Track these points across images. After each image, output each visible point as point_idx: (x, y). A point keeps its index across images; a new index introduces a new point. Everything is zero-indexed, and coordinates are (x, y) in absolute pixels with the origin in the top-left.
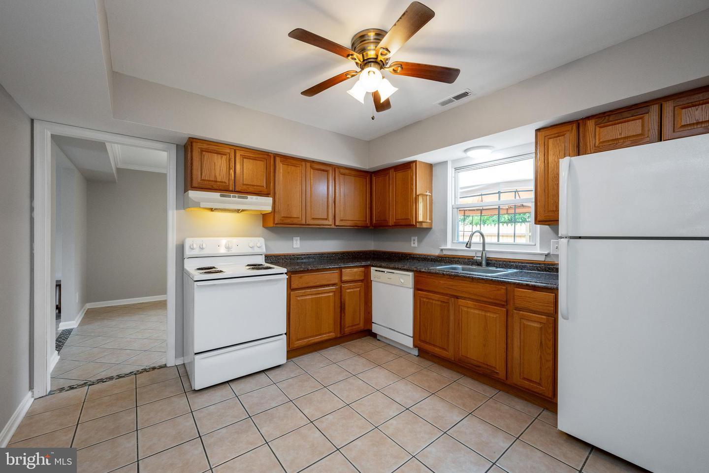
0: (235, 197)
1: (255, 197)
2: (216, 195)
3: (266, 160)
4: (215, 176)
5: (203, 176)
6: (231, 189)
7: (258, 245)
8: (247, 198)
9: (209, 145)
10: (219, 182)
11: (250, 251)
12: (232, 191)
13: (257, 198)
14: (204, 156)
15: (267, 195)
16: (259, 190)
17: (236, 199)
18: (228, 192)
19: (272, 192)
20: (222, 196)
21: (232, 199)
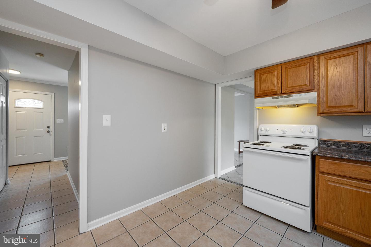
0: (282, 97)
1: (298, 95)
2: (270, 98)
3: (309, 63)
4: (268, 87)
5: (261, 90)
6: (278, 93)
7: (309, 130)
8: (292, 96)
9: (264, 70)
10: (270, 90)
11: (302, 135)
12: (280, 94)
13: (301, 95)
14: (262, 77)
15: (311, 90)
16: (302, 88)
17: (283, 99)
18: (277, 95)
19: (316, 88)
20: (273, 98)
21: (280, 99)
